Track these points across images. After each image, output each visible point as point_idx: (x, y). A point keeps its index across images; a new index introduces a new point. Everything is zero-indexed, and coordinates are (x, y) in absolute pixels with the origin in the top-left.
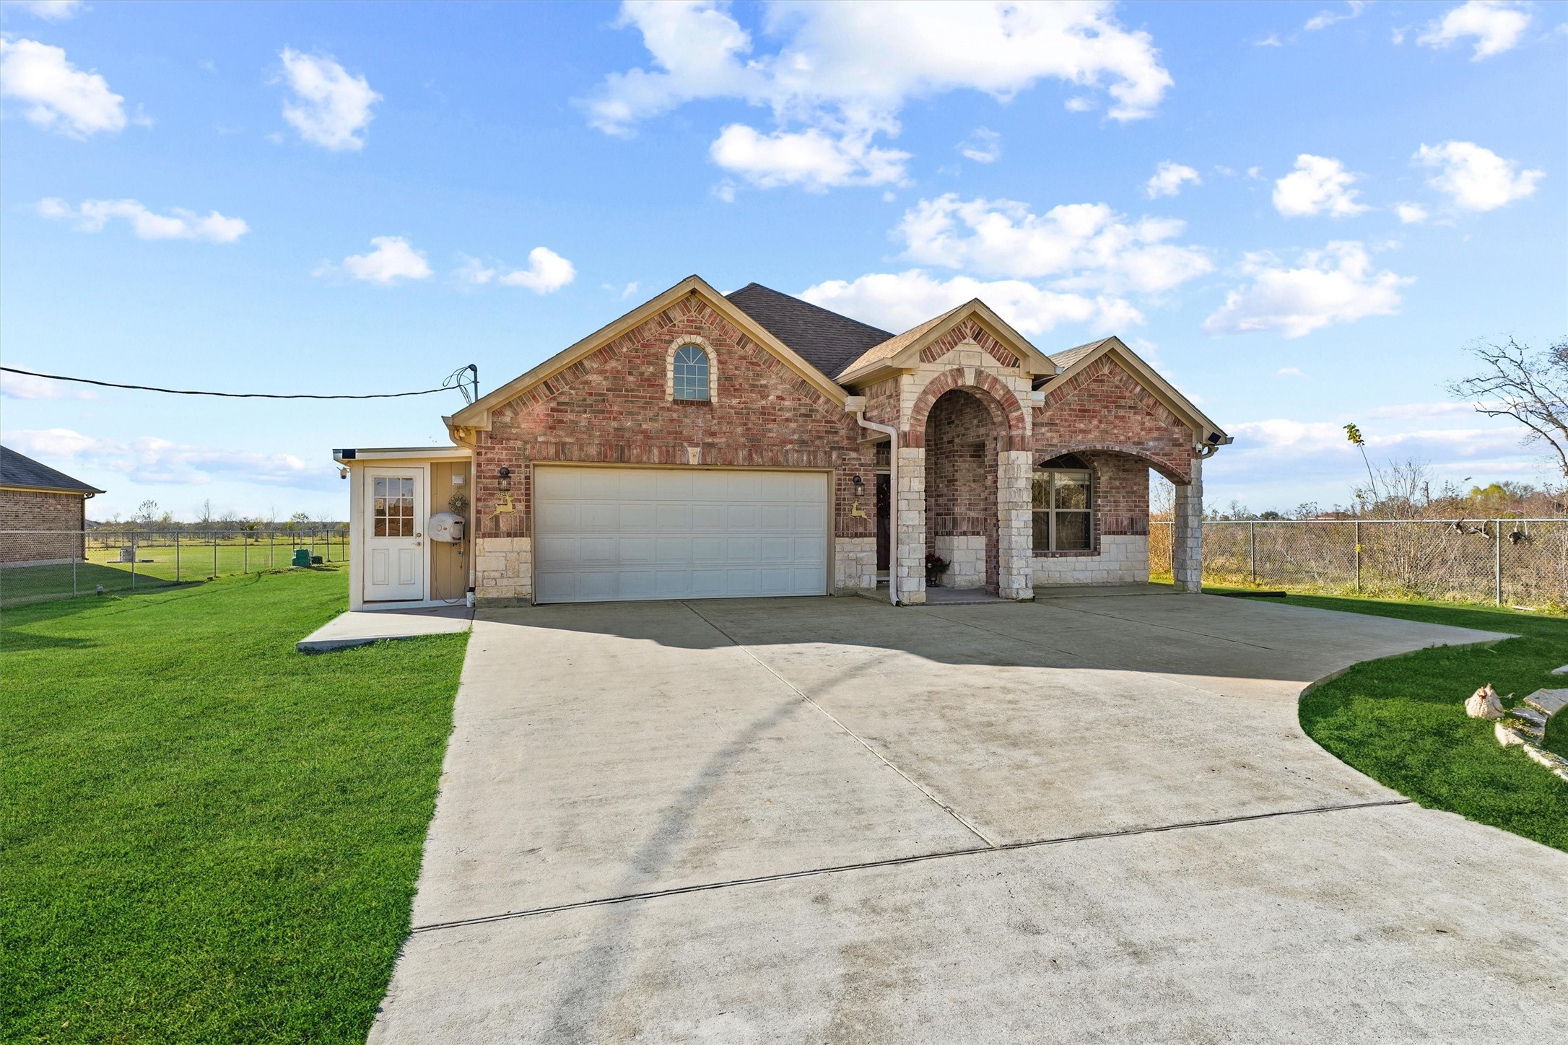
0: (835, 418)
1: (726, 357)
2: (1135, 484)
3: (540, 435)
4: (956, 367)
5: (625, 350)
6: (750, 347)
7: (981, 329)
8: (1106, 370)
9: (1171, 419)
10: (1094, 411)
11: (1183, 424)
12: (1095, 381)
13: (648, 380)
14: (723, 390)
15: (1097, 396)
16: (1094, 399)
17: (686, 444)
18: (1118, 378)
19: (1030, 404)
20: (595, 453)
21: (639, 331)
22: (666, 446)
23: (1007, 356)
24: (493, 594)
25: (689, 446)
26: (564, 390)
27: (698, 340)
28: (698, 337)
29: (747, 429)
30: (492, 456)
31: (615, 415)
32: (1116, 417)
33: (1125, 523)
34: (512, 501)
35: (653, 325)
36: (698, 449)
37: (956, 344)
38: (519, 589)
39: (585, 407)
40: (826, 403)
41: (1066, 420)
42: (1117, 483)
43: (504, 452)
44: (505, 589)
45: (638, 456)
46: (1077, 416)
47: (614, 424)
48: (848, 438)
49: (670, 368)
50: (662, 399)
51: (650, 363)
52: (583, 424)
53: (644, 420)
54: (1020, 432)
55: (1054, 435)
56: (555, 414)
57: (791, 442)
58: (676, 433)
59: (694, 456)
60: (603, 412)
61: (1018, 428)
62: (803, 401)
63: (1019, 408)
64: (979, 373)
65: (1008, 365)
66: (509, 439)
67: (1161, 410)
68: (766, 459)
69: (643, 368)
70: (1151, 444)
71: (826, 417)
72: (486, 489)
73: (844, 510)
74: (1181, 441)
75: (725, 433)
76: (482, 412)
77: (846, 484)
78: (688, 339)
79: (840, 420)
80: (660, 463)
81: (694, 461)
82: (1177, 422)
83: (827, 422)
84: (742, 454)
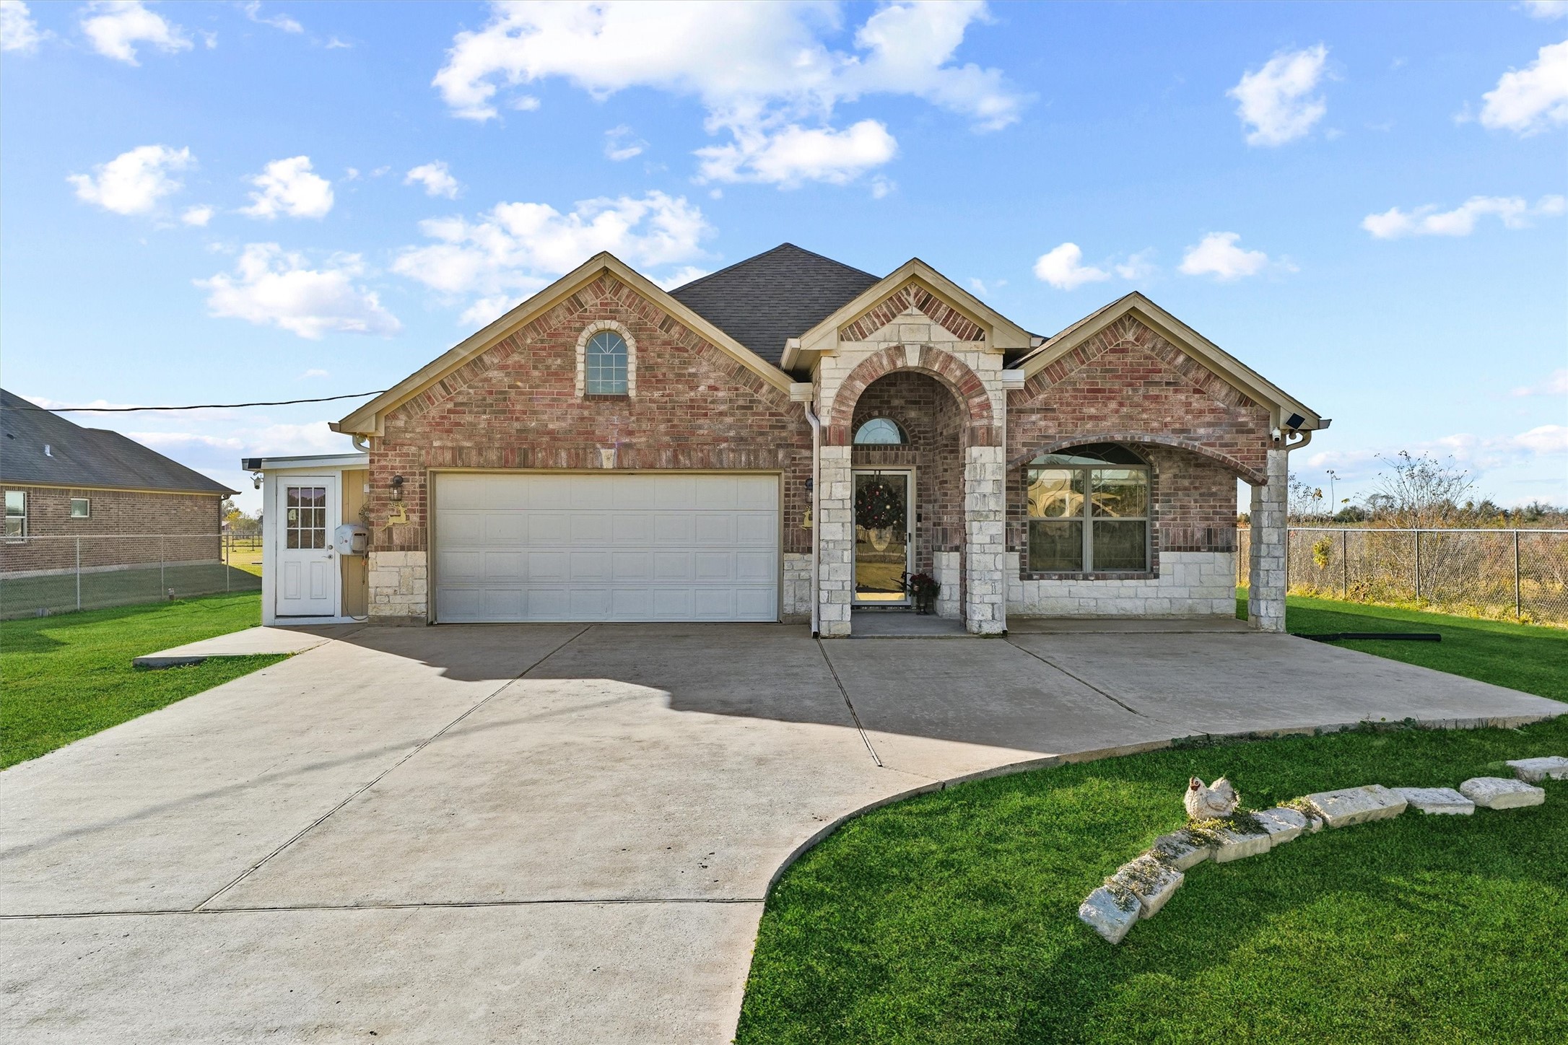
0: (782, 410)
1: (646, 344)
2: (1214, 484)
3: (436, 440)
4: (895, 344)
5: (529, 341)
6: (675, 331)
7: (929, 296)
8: (1130, 336)
9: (1234, 397)
10: (1111, 391)
11: (1253, 404)
12: (1113, 351)
13: (556, 374)
14: (643, 382)
15: (1117, 371)
16: (1111, 375)
17: (598, 446)
18: (1148, 346)
19: (1000, 385)
20: (495, 458)
21: (545, 320)
22: (575, 449)
23: (966, 327)
24: (386, 612)
25: (602, 448)
26: (462, 389)
27: (614, 325)
28: (614, 322)
29: (673, 426)
30: (385, 463)
31: (518, 415)
32: (1146, 397)
33: (1198, 535)
34: (405, 512)
35: (561, 312)
36: (613, 451)
37: (894, 316)
38: (413, 607)
39: (483, 407)
40: (770, 392)
41: (1068, 404)
42: (1186, 483)
43: (398, 459)
44: (398, 607)
45: (543, 460)
46: (1085, 398)
47: (517, 425)
48: (799, 433)
49: (580, 358)
50: (572, 395)
51: (557, 355)
52: (482, 426)
53: (551, 420)
54: (985, 422)
55: (1050, 424)
56: (452, 416)
57: (726, 440)
58: (587, 433)
59: (608, 459)
60: (504, 412)
61: (982, 417)
62: (741, 391)
63: (983, 392)
64: (926, 351)
65: (968, 338)
66: (403, 445)
67: (1217, 386)
68: (694, 460)
69: (549, 361)
70: (1202, 431)
71: (771, 408)
72: (378, 499)
73: (794, 520)
74: (1251, 425)
75: (645, 431)
76: (370, 417)
77: (796, 489)
78: (601, 325)
79: (788, 412)
80: (569, 467)
81: (608, 465)
82: (1244, 401)
83: (771, 414)
84: (665, 455)
